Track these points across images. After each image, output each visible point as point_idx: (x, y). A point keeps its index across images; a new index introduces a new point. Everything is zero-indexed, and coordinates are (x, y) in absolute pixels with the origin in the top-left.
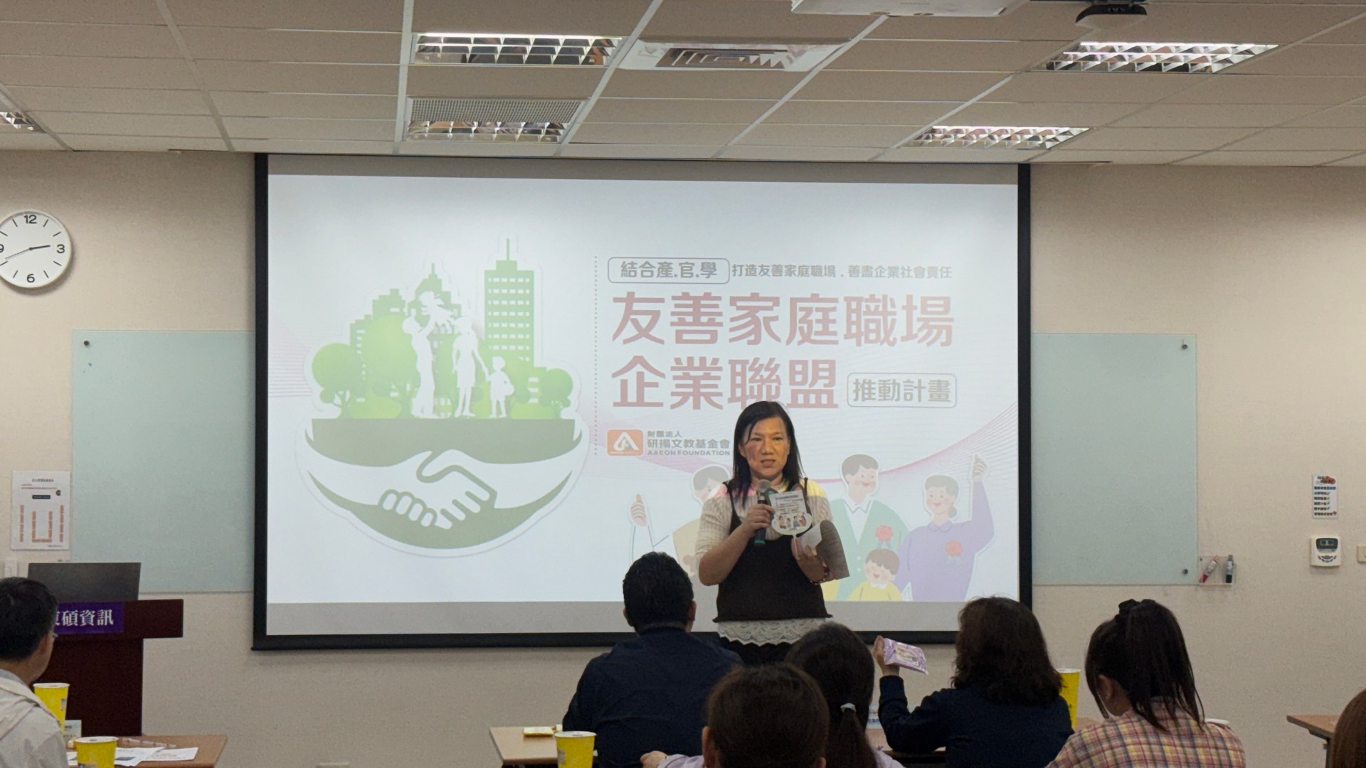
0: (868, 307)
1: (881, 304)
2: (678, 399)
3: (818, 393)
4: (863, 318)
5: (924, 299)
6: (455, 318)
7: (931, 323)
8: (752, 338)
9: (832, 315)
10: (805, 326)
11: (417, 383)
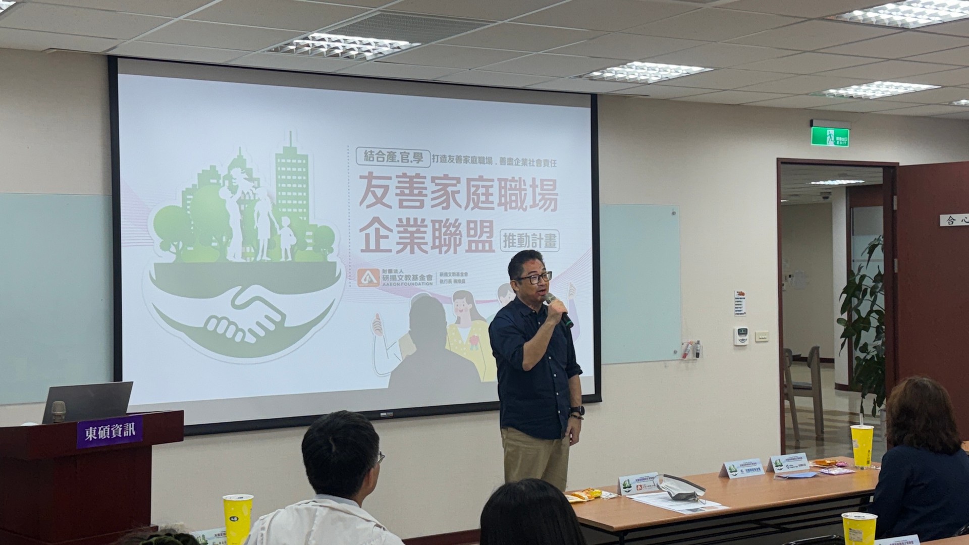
0: (511, 185)
1: (518, 183)
2: (401, 247)
3: (484, 242)
4: (508, 192)
5: (542, 181)
6: (256, 188)
7: (546, 197)
8: (445, 205)
9: (491, 190)
10: (475, 197)
11: (230, 236)
